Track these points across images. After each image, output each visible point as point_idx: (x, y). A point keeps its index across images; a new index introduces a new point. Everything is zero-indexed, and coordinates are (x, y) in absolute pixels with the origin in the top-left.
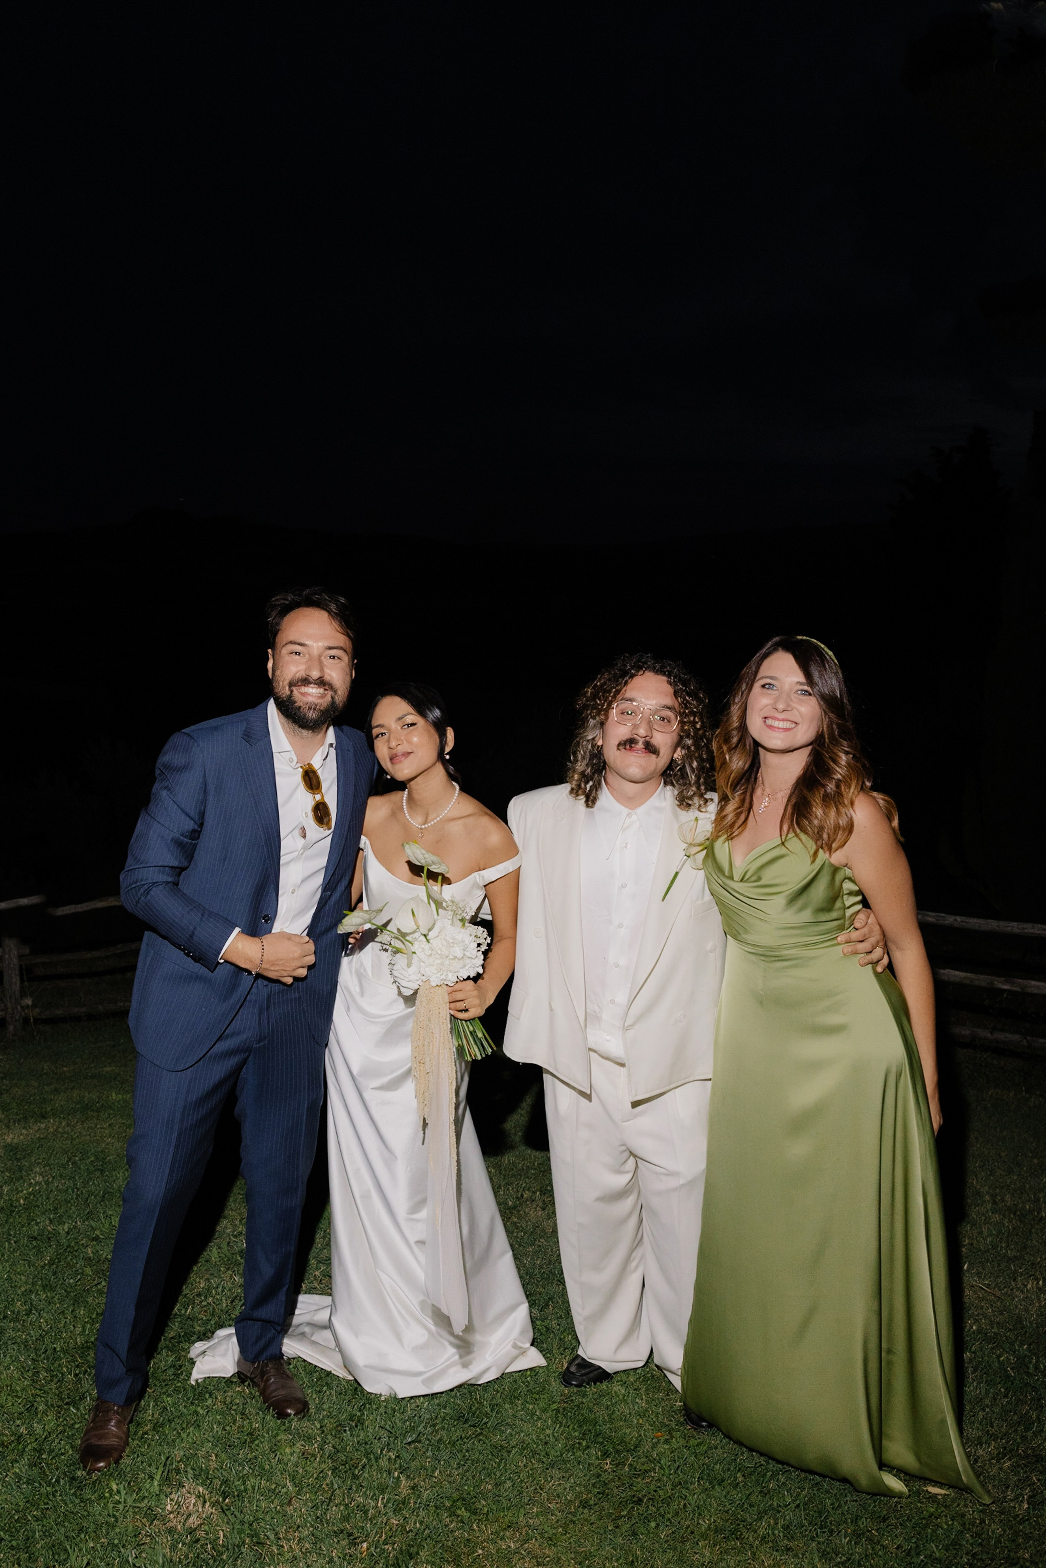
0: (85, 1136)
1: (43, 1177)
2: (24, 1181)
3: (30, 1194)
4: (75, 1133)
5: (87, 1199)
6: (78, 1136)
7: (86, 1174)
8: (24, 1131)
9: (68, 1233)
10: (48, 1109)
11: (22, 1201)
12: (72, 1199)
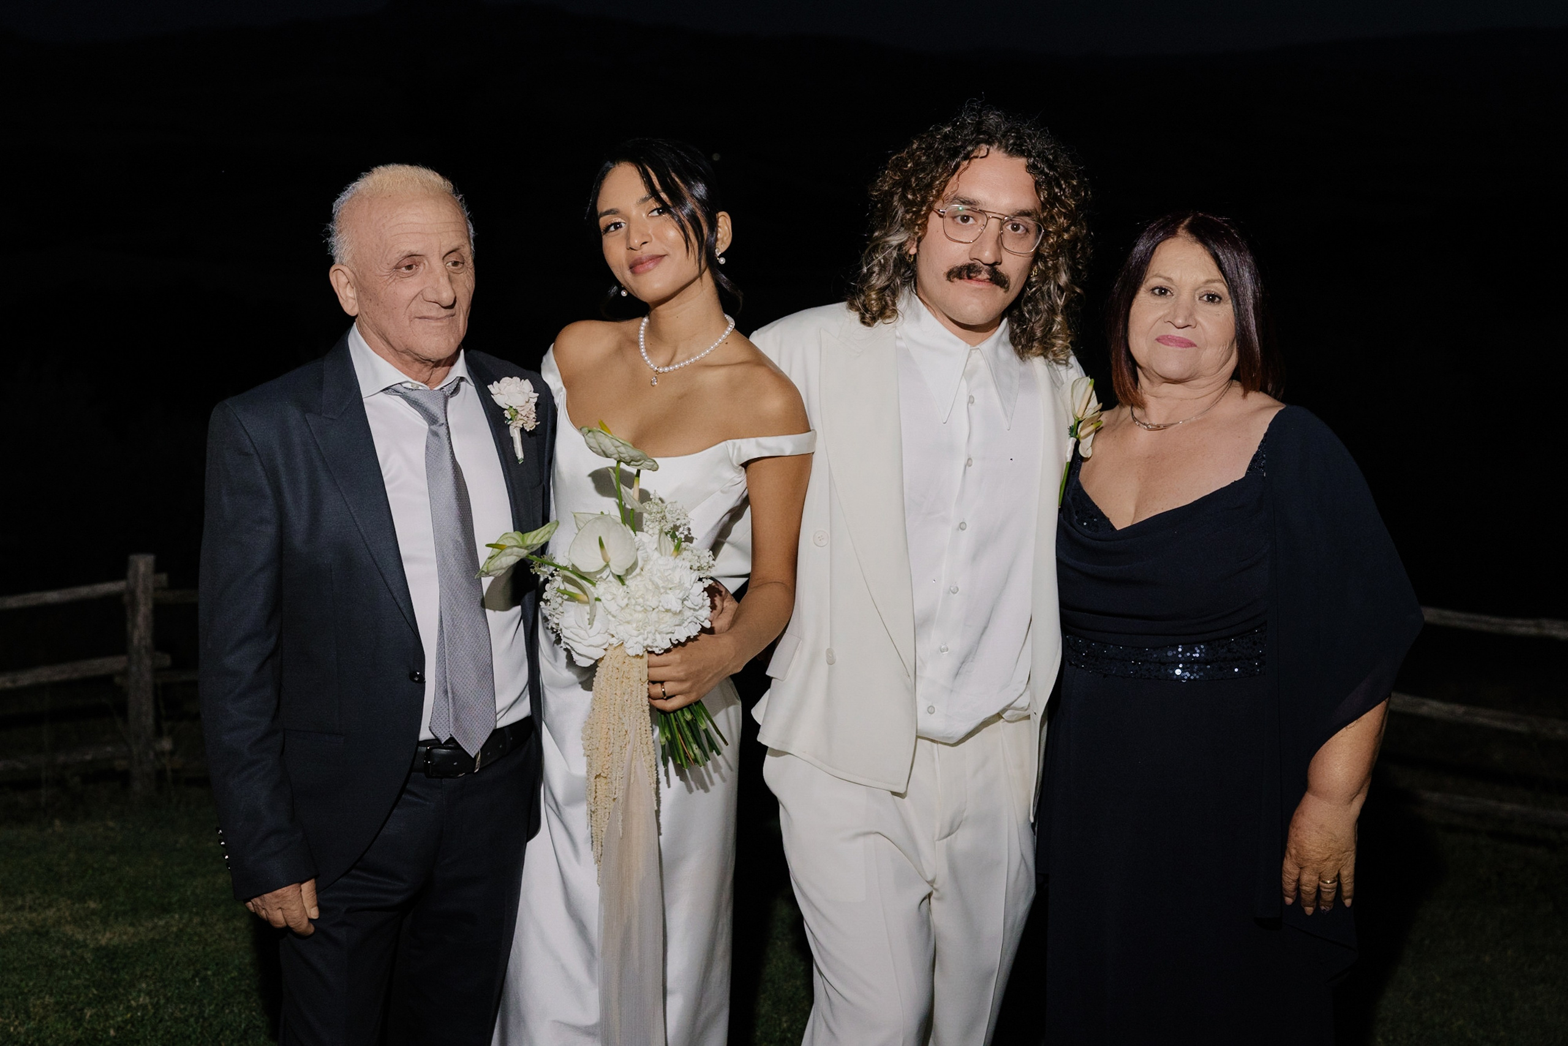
0: (229, 940)
1: (151, 998)
2: (120, 1002)
3: (126, 1022)
4: (212, 936)
6: (215, 942)
8: (131, 930)
10: (174, 899)
11: (112, 1032)
12: (194, 1032)
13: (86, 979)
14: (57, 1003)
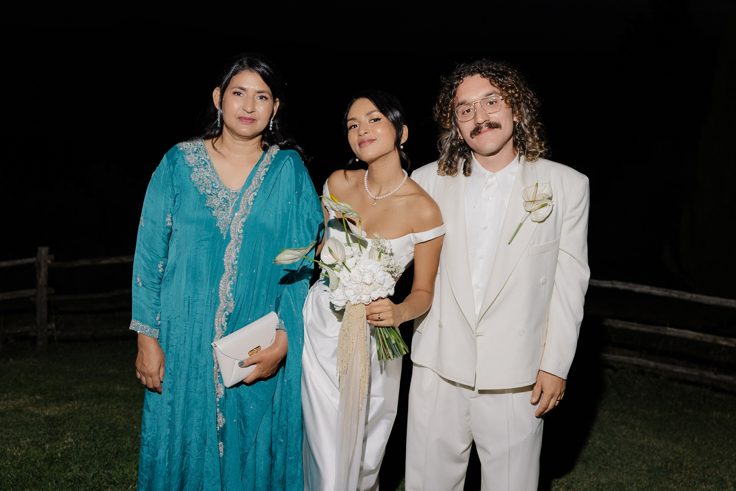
0: (101, 413)
1: (73, 439)
2: (61, 441)
3: (65, 450)
4: (94, 411)
5: (106, 455)
6: (95, 413)
7: (103, 439)
8: (58, 408)
9: (93, 478)
10: (73, 394)
11: (59, 455)
13: (44, 431)
14: (33, 442)
